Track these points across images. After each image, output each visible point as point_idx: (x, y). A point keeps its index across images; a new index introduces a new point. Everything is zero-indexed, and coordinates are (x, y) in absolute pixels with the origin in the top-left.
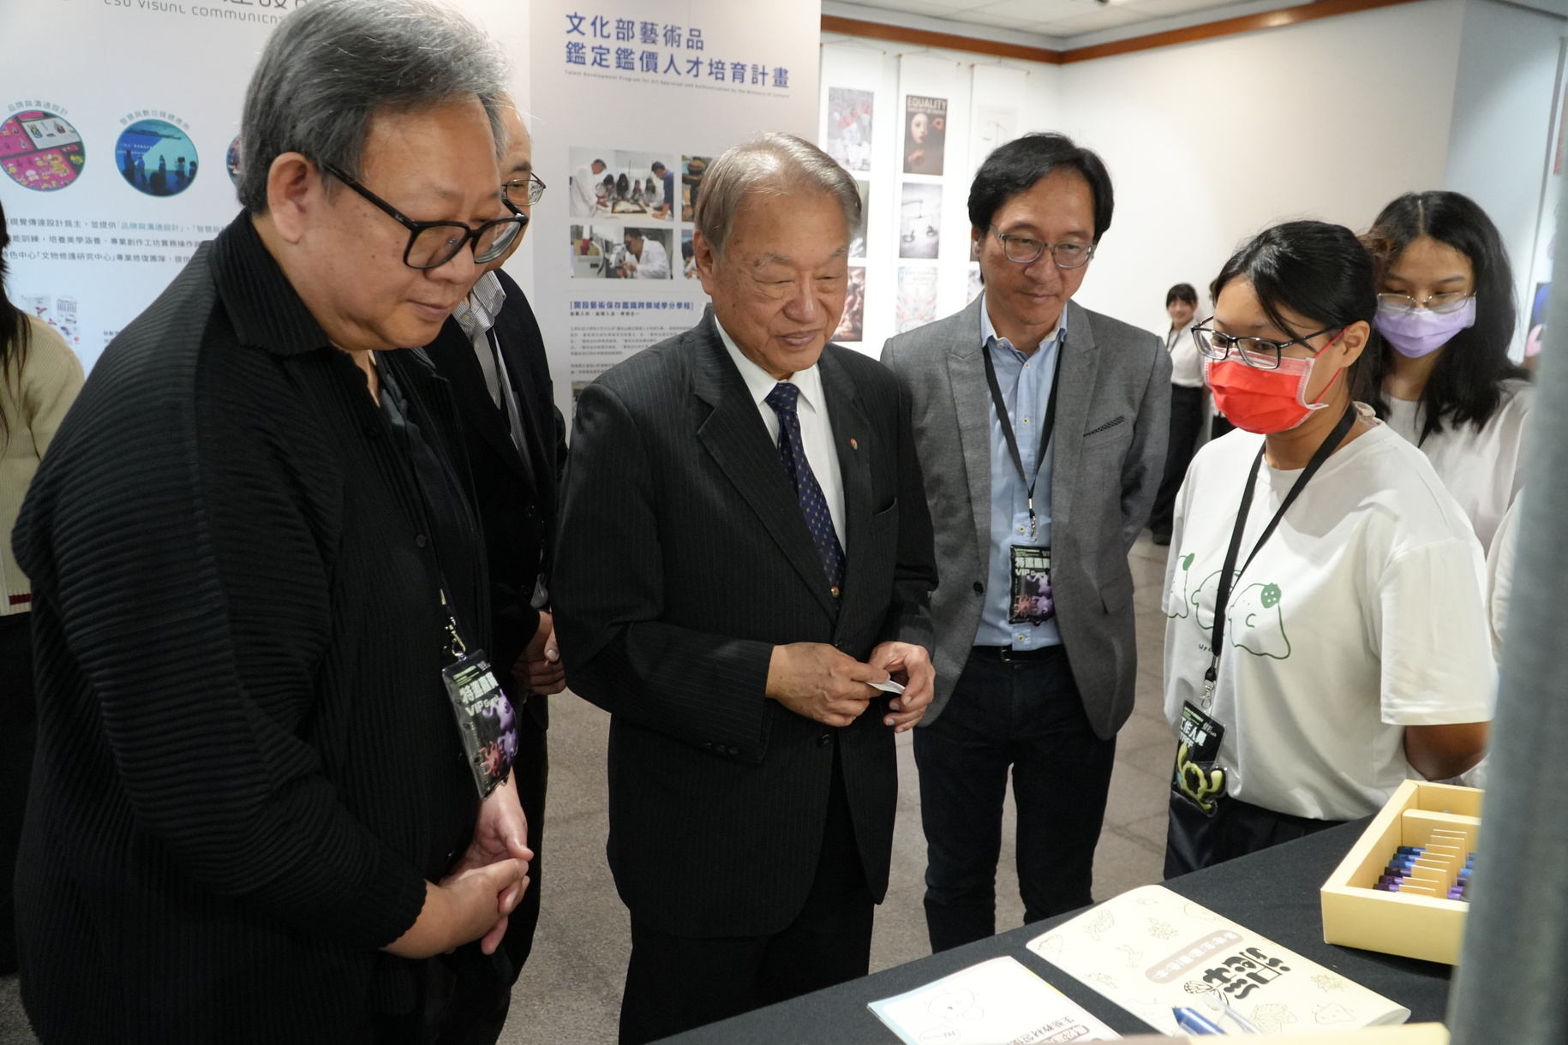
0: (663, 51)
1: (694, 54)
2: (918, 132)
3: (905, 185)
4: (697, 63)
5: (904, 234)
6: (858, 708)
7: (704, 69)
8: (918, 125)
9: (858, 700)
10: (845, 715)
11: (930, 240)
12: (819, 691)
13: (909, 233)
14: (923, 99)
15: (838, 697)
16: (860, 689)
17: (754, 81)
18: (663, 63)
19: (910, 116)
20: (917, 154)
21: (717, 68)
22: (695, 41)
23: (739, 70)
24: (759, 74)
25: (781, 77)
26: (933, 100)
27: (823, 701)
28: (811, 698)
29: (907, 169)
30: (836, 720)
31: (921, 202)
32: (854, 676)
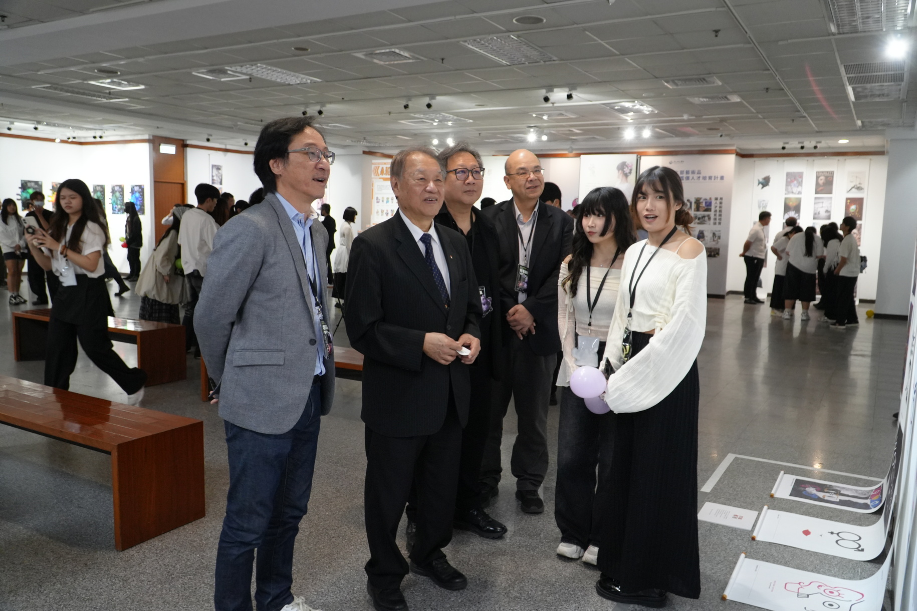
0: (691, 176)
1: (698, 175)
2: (821, 182)
3: (816, 198)
4: (699, 177)
5: (815, 212)
6: (451, 359)
7: (701, 178)
8: (821, 180)
9: (452, 356)
10: (447, 361)
11: (827, 214)
12: (438, 350)
13: (818, 212)
14: (822, 172)
15: (445, 353)
16: (453, 352)
17: (715, 179)
18: (690, 178)
19: (817, 178)
20: (821, 188)
21: (704, 178)
22: (699, 172)
23: (710, 178)
24: (716, 178)
25: (722, 178)
26: (828, 172)
27: (439, 354)
28: (435, 352)
29: (817, 192)
30: (443, 362)
31: (823, 202)
32: (451, 347)
